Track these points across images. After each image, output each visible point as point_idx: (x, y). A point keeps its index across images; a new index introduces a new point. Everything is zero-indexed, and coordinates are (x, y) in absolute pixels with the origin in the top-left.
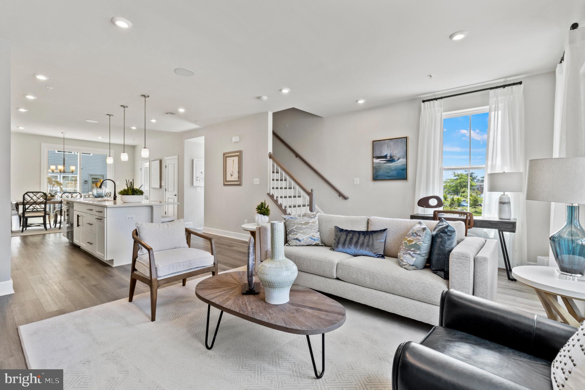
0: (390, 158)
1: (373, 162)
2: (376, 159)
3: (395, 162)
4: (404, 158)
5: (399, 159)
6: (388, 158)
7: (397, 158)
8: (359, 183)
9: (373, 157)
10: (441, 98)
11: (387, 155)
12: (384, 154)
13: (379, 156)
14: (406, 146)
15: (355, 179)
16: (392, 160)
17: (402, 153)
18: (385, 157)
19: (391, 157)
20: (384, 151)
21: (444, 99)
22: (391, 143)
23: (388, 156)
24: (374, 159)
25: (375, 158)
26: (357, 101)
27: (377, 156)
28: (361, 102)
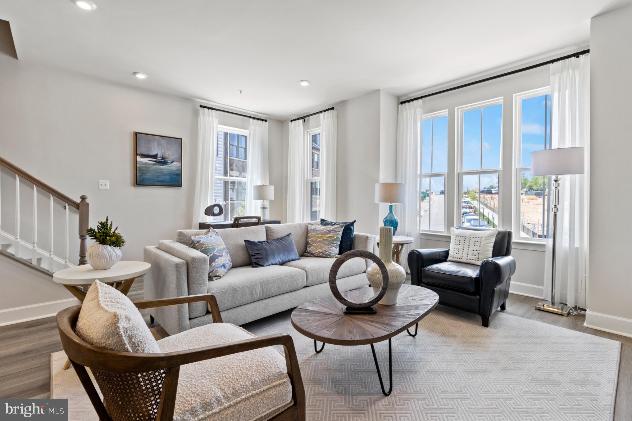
0: (161, 159)
1: (136, 161)
2: (142, 157)
3: (168, 164)
4: (179, 162)
5: (172, 162)
6: (159, 159)
7: (170, 161)
8: (108, 189)
9: (137, 154)
10: (217, 110)
11: (157, 154)
12: (154, 153)
13: (146, 154)
14: (180, 149)
15: (100, 181)
16: (163, 162)
17: (177, 156)
18: (155, 156)
19: (163, 158)
20: (153, 149)
21: (218, 112)
22: (163, 141)
23: (159, 156)
24: (138, 157)
25: (139, 155)
26: (135, 73)
27: (143, 153)
28: (141, 76)
